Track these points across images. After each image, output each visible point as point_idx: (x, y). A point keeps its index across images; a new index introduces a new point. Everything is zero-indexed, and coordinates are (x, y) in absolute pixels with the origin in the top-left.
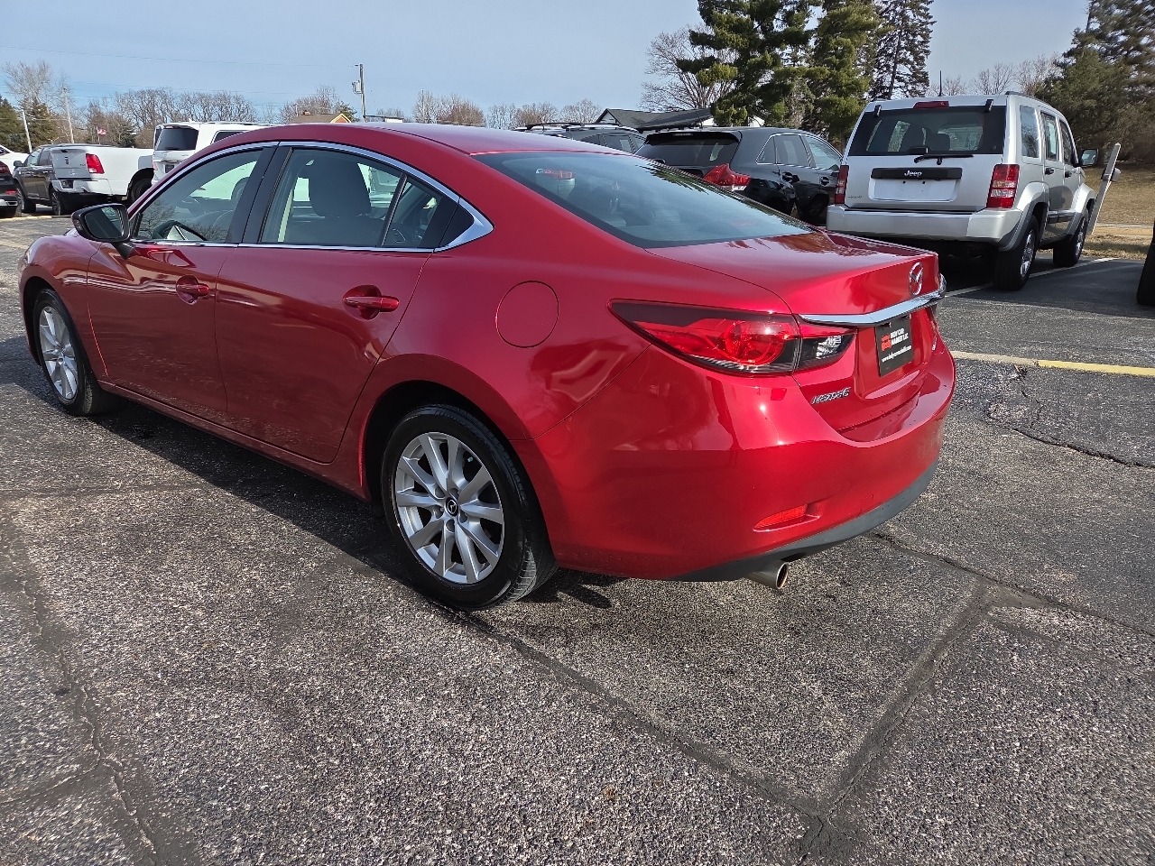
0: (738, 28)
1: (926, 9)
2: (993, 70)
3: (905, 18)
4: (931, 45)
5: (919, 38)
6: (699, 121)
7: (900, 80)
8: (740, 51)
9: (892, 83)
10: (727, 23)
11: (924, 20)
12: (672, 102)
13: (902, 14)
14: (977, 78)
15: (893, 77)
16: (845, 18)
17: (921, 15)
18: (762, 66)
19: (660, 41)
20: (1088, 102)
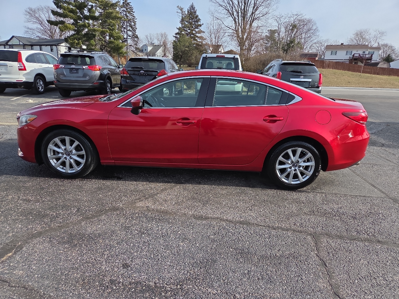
0: (72, 11)
1: (133, 14)
2: (149, 35)
3: (127, 16)
4: (137, 26)
5: (133, 23)
6: (59, 44)
7: (129, 36)
8: (74, 20)
9: (127, 37)
10: (67, 9)
11: (133, 18)
12: (39, 35)
13: (126, 15)
14: (145, 37)
15: (127, 35)
16: (111, 14)
17: (132, 16)
18: (84, 26)
19: (28, 10)
20: (187, 49)
